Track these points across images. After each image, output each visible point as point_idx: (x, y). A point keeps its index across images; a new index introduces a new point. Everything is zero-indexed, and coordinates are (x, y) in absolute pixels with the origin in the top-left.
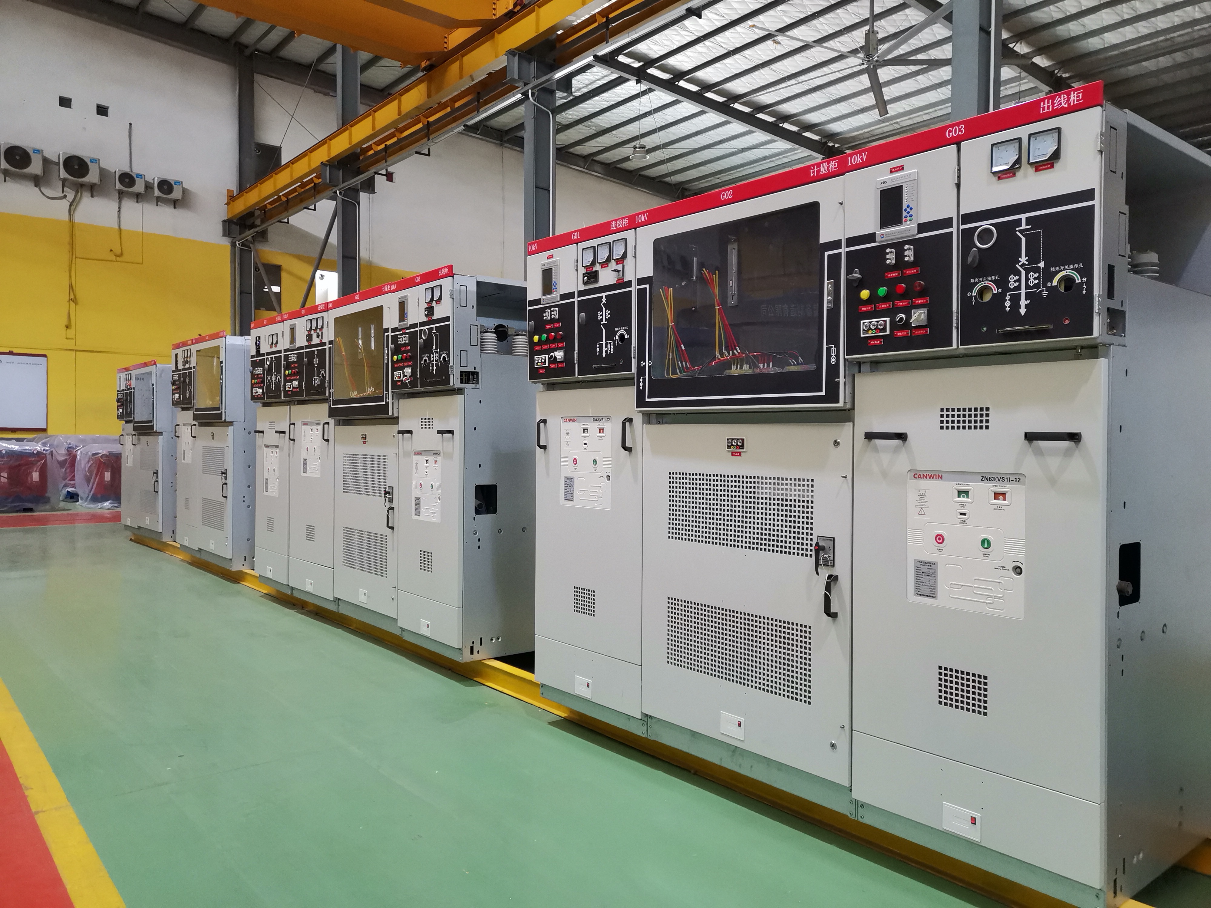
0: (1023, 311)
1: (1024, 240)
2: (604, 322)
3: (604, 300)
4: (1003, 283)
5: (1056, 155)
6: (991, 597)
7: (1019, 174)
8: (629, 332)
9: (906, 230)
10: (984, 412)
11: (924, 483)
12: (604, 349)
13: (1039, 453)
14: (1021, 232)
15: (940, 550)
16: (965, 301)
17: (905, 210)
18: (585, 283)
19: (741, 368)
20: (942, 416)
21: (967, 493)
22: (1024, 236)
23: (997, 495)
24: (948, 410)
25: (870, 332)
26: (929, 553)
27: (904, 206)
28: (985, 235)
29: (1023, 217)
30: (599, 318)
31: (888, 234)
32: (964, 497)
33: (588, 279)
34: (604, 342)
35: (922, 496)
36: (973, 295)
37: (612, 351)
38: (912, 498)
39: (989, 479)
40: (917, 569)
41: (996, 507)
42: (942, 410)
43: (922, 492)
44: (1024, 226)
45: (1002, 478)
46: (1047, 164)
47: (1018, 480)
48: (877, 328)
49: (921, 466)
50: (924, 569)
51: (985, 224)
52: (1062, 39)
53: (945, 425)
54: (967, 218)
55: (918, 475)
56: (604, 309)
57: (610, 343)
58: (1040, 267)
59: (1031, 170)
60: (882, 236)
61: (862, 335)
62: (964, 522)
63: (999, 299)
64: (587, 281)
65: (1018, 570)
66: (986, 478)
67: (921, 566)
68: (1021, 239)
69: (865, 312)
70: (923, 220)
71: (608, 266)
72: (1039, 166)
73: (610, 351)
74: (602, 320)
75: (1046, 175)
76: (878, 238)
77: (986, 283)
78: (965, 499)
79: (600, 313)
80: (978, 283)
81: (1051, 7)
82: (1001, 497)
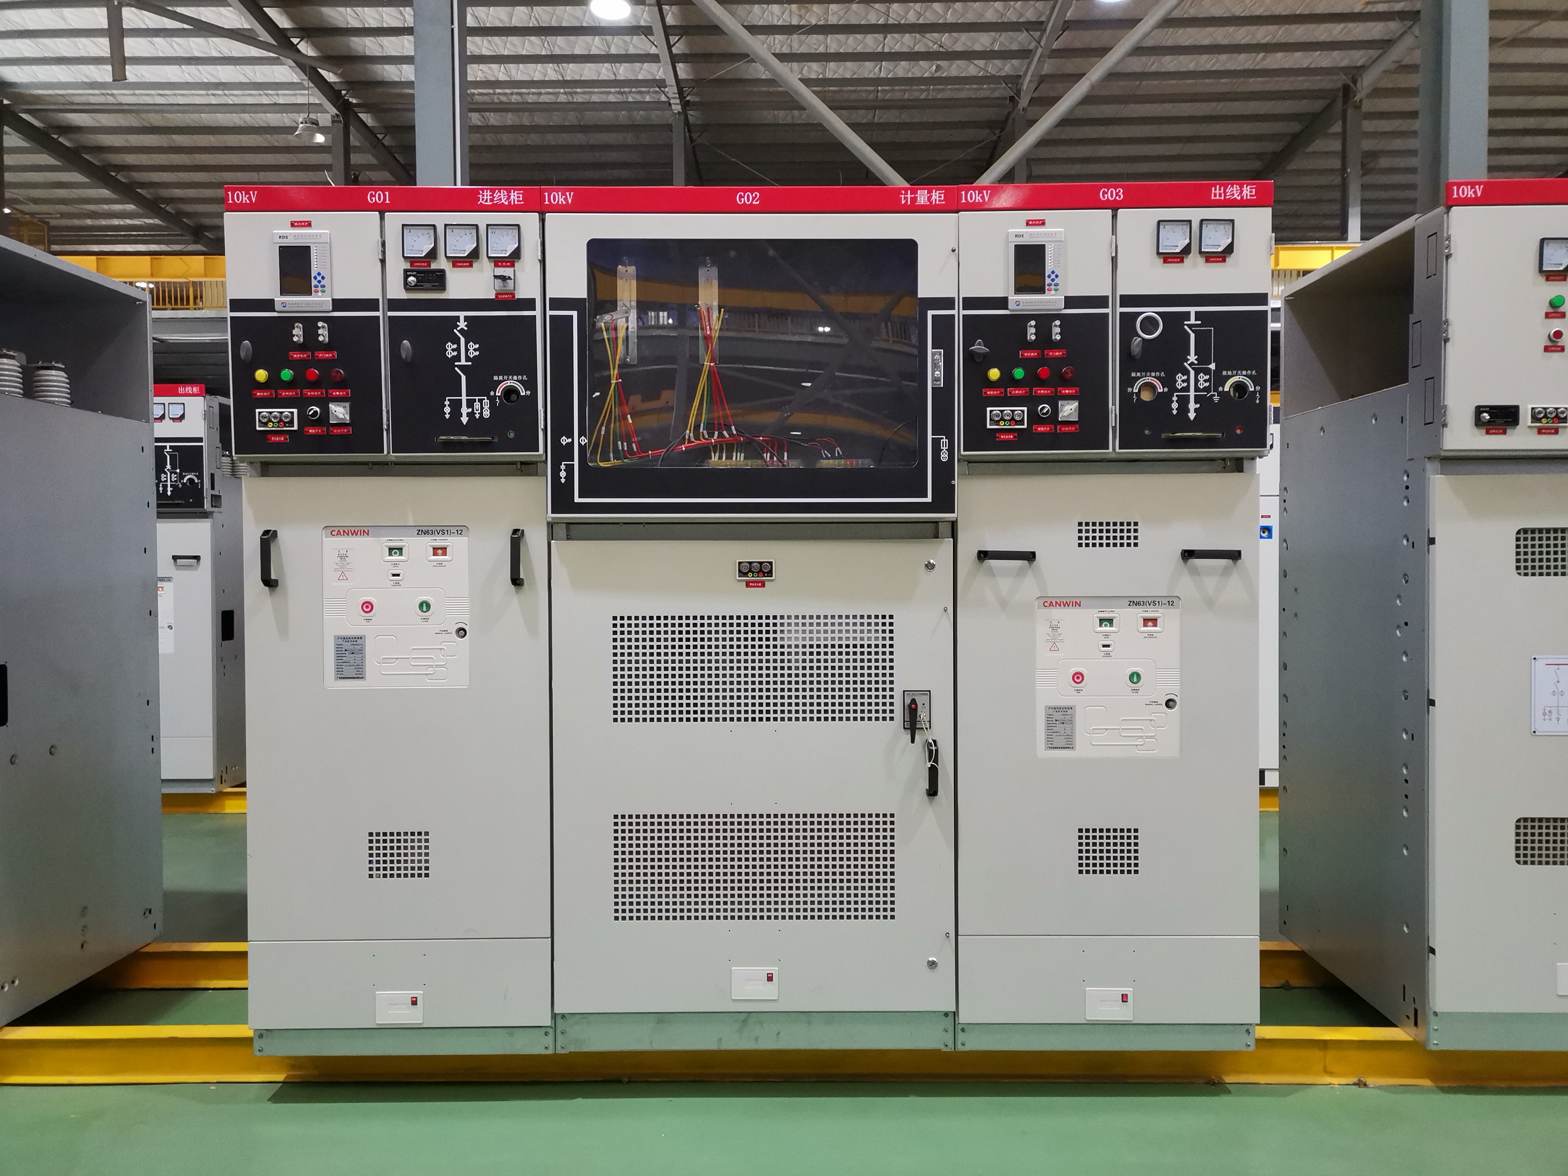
0: (1192, 415)
1: (1192, 336)
2: (463, 362)
3: (462, 324)
4: (1169, 382)
5: (1230, 249)
6: (1141, 737)
7: (1188, 260)
8: (531, 385)
9: (1049, 301)
10: (1132, 527)
11: (1057, 613)
12: (465, 410)
13: (1195, 572)
14: (1190, 326)
15: (1078, 691)
16: (1125, 397)
17: (1049, 276)
18: (407, 287)
19: (729, 457)
20: (1080, 531)
21: (1110, 621)
22: (1193, 331)
23: (1146, 621)
24: (1087, 524)
25: (1002, 423)
26: (1064, 697)
27: (1048, 272)
28: (1149, 324)
29: (1193, 310)
30: (450, 354)
31: (1026, 302)
32: (1106, 626)
33: (418, 282)
34: (464, 398)
35: (1054, 628)
36: (1135, 391)
37: (487, 414)
38: (1042, 631)
39: (1138, 604)
40: (1049, 718)
41: (1146, 635)
42: (1080, 524)
43: (1055, 623)
44: (1193, 321)
45: (1154, 602)
46: (1219, 257)
47: (1171, 604)
48: (1013, 419)
49: (1055, 591)
50: (1058, 716)
51: (1150, 311)
52: (354, 54)
53: (1084, 542)
54: (1126, 300)
55: (1051, 603)
56: (462, 340)
57: (481, 401)
58: (1210, 369)
59: (1201, 260)
60: (1018, 303)
61: (989, 427)
62: (1108, 655)
63: (1163, 400)
64: (415, 286)
65: (1171, 703)
66: (1135, 603)
67: (1054, 713)
68: (1189, 335)
69: (991, 397)
70: (1071, 293)
71: (471, 266)
72: (1210, 258)
73: (481, 413)
74: (458, 358)
75: (1216, 269)
76: (1011, 305)
77: (1148, 379)
78: (1108, 629)
79: (450, 346)
80: (1140, 378)
81: (348, 9)
82: (1150, 624)
